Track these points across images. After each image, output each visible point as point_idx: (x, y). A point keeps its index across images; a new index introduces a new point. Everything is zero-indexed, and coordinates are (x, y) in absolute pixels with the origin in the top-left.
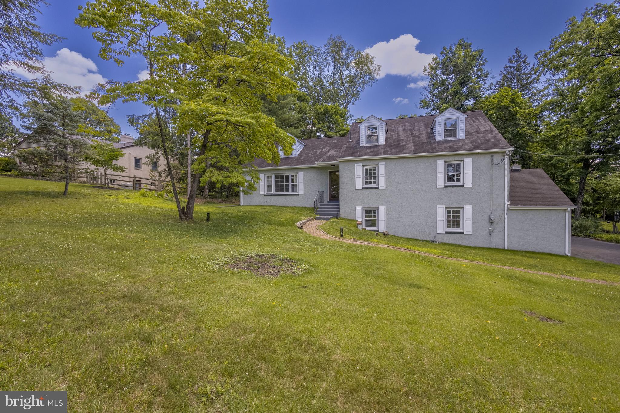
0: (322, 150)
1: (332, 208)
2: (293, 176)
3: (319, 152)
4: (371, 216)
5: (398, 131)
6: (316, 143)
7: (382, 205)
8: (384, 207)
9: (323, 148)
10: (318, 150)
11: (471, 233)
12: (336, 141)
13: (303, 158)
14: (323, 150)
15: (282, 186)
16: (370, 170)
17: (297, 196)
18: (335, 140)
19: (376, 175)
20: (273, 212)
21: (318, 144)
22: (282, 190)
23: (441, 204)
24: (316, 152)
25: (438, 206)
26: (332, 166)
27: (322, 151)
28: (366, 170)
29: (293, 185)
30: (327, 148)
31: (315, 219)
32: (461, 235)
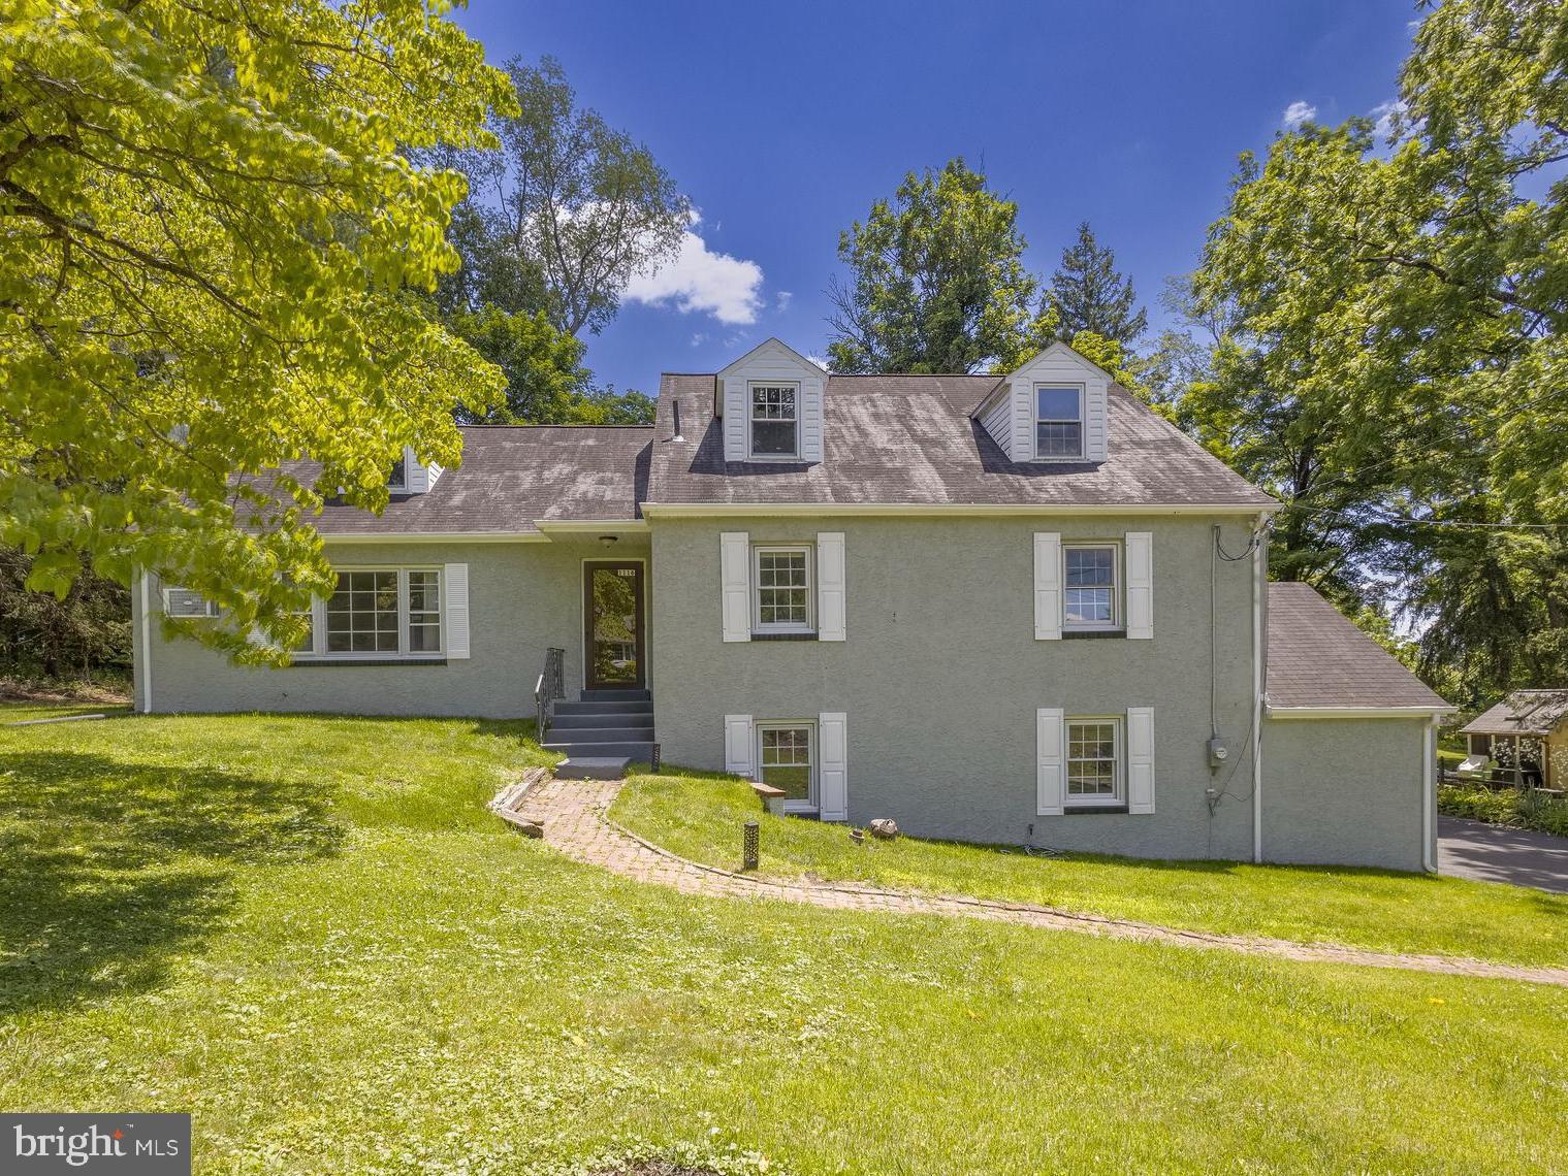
0: (540, 474)
1: (611, 724)
2: (417, 578)
3: (527, 480)
4: (786, 756)
5: (854, 418)
6: (508, 445)
7: (833, 707)
8: (842, 716)
9: (541, 468)
10: (521, 474)
11: (1150, 809)
12: (591, 442)
13: (457, 500)
14: (546, 474)
15: (364, 622)
16: (782, 562)
17: (439, 668)
18: (587, 437)
19: (808, 585)
20: (345, 750)
21: (517, 450)
22: (364, 643)
23: (1051, 704)
24: (514, 482)
25: (1042, 713)
26: (606, 542)
27: (540, 479)
28: (766, 562)
29: (413, 618)
30: (561, 469)
31: (556, 776)
32: (1118, 817)
